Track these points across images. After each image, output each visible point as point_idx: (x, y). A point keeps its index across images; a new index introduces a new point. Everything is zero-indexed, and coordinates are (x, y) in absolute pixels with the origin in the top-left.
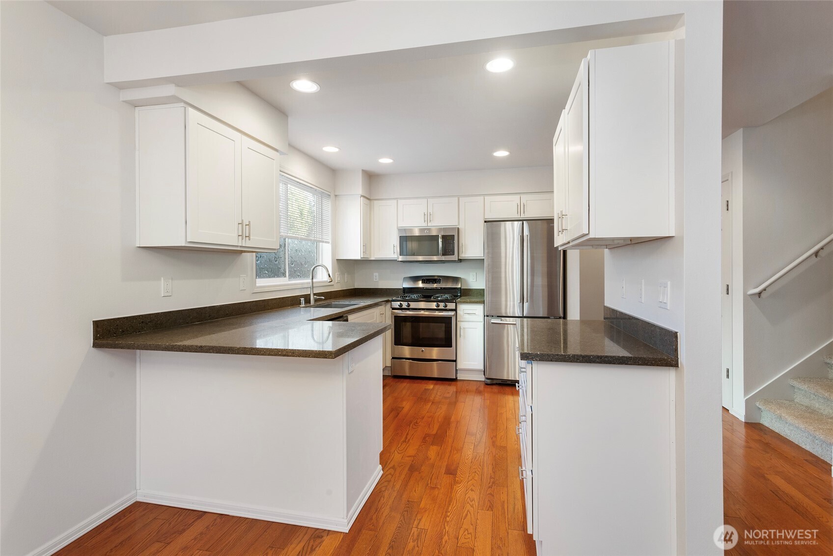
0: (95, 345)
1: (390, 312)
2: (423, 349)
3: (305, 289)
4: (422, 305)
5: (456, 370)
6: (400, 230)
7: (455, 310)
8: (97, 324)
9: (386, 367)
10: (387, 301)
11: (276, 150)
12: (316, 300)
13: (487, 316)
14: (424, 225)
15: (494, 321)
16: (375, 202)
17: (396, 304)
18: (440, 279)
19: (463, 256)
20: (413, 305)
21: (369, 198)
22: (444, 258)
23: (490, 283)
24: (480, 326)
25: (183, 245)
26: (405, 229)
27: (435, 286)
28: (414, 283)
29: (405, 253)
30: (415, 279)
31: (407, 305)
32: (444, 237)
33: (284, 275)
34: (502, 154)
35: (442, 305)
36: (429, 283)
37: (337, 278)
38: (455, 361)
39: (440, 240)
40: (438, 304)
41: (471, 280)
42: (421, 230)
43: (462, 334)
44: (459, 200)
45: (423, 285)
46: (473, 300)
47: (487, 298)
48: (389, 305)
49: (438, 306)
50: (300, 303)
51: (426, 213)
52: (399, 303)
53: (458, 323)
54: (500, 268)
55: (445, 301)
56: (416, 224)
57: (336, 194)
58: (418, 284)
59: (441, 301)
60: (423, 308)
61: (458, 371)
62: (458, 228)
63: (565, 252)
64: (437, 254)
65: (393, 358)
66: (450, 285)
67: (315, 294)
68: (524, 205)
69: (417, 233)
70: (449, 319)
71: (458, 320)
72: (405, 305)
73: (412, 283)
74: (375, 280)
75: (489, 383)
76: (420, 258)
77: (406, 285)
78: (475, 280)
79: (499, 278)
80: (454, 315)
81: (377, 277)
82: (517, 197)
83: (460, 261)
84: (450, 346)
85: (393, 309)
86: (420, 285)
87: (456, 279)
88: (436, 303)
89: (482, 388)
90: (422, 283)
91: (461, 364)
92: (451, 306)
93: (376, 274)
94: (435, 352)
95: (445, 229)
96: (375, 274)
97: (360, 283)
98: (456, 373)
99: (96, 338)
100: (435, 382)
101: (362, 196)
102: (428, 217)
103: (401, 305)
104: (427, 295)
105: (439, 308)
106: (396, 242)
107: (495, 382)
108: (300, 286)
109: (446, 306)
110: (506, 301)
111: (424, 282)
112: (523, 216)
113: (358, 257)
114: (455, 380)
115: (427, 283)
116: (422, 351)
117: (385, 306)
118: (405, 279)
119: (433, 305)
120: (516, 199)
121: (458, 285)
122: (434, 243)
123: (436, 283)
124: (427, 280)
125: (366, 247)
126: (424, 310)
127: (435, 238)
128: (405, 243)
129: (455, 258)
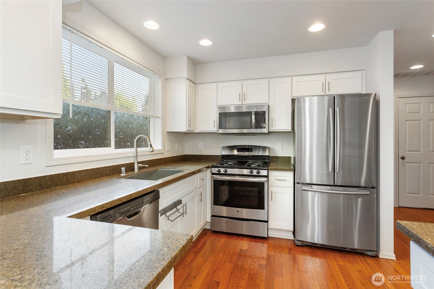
1: (211, 176)
2: (238, 209)
4: (236, 171)
5: (268, 229)
6: (220, 108)
7: (267, 176)
9: (207, 222)
10: (208, 167)
12: (140, 168)
13: (298, 183)
14: (239, 103)
15: (304, 188)
16: (200, 85)
17: (215, 170)
18: (252, 148)
19: (272, 129)
20: (230, 171)
21: (193, 82)
22: (255, 131)
26: (224, 107)
27: (246, 154)
28: (230, 151)
29: (223, 126)
30: (232, 148)
31: (224, 170)
32: (257, 113)
33: (108, 145)
35: (255, 172)
36: (243, 151)
37: (168, 147)
38: (267, 222)
39: (253, 116)
40: (251, 171)
41: (278, 150)
42: (238, 107)
43: (273, 197)
44: (269, 81)
45: (237, 153)
46: (284, 168)
48: (209, 170)
50: (121, 172)
51: (241, 94)
52: (217, 169)
53: (270, 188)
55: (258, 168)
56: (233, 102)
57: (167, 77)
58: (234, 152)
59: (254, 168)
62: (268, 105)
64: (251, 128)
65: (212, 216)
66: (261, 153)
67: (139, 163)
68: (329, 84)
69: (233, 110)
70: (261, 186)
71: (270, 184)
72: (222, 170)
74: (200, 149)
75: (299, 245)
76: (235, 131)
77: (225, 153)
78: (281, 149)
80: (266, 181)
81: (202, 146)
82: (323, 76)
83: (270, 133)
84: (263, 208)
85: (213, 174)
86: (235, 152)
87: (264, 148)
88: (250, 170)
90: (237, 151)
91: (272, 224)
92: (264, 173)
93: (201, 144)
94: (245, 213)
95: (257, 106)
97: (189, 150)
98: (268, 232)
100: (249, 239)
101: (187, 79)
102: (242, 96)
103: (219, 171)
104: (241, 163)
105: (253, 174)
106: (215, 117)
107: (305, 244)
108: (124, 156)
109: (259, 172)
111: (238, 150)
113: (183, 129)
114: (267, 238)
115: (241, 151)
116: (238, 211)
117: (206, 171)
118: (224, 148)
119: (248, 172)
120: (321, 78)
121: (267, 154)
122: (248, 118)
123: (248, 151)
124: (241, 149)
125: (190, 121)
126: (239, 175)
127: (249, 114)
128: (223, 119)
129: (265, 131)
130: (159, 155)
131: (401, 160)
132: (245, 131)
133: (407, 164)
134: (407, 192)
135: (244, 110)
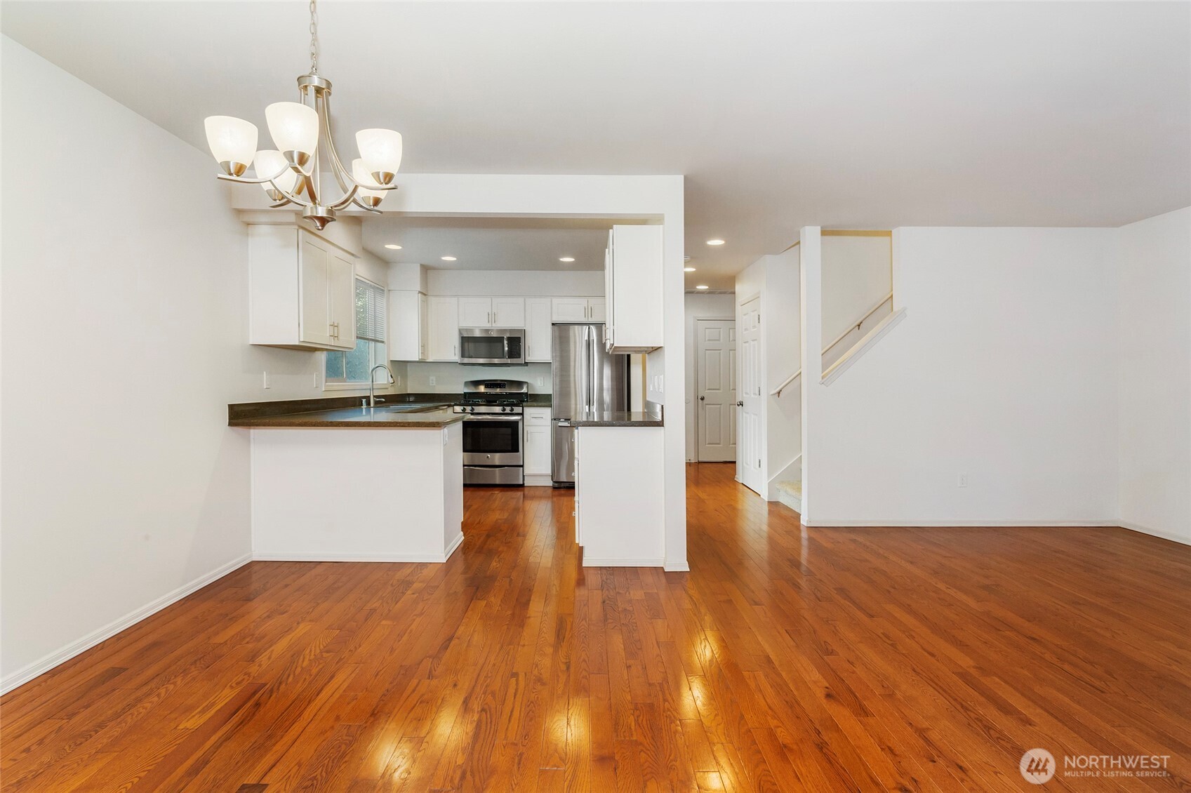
0: (230, 424)
2: (488, 455)
3: (364, 391)
4: (483, 409)
5: (524, 476)
6: (461, 330)
7: (522, 414)
8: (231, 407)
10: (449, 406)
11: (353, 255)
12: (376, 403)
13: (555, 420)
14: (487, 325)
15: (560, 424)
16: (432, 298)
17: (459, 409)
18: (504, 384)
19: (528, 359)
20: (477, 410)
21: (425, 294)
22: (509, 361)
23: (558, 387)
24: (549, 429)
25: (297, 344)
26: (466, 330)
27: (498, 390)
28: (476, 388)
29: (467, 354)
30: (476, 383)
31: (471, 409)
32: (510, 339)
33: (342, 375)
34: (568, 259)
35: (508, 409)
36: (492, 388)
38: (522, 466)
39: (506, 342)
40: (504, 408)
41: (538, 385)
42: (485, 330)
43: (529, 439)
44: (525, 300)
45: (485, 390)
46: (540, 404)
47: (555, 401)
48: (451, 409)
49: (504, 410)
50: (362, 404)
51: (490, 313)
52: (462, 408)
53: (525, 427)
54: (569, 371)
55: (512, 405)
56: (478, 324)
57: (389, 288)
58: (480, 389)
59: (507, 405)
60: (487, 412)
61: (526, 478)
62: (525, 330)
63: (629, 356)
64: (503, 357)
66: (515, 390)
67: (374, 396)
68: (591, 309)
69: (477, 334)
70: (516, 423)
71: (525, 424)
72: (468, 409)
73: (473, 388)
74: (431, 385)
75: (555, 487)
76: (481, 361)
77: (468, 390)
78: (541, 384)
79: (569, 382)
80: (520, 420)
81: (434, 382)
82: (585, 300)
83: (526, 364)
84: (518, 451)
86: (482, 389)
87: (519, 384)
88: (501, 407)
89: (550, 491)
90: (484, 387)
91: (529, 469)
92: (518, 410)
93: (433, 378)
94: (497, 458)
95: (511, 331)
96: (431, 378)
97: (413, 388)
98: (524, 480)
99: (231, 418)
101: (420, 292)
102: (492, 316)
103: (464, 410)
104: (490, 400)
105: (505, 412)
106: (456, 342)
107: (562, 485)
109: (512, 410)
110: (576, 404)
111: (486, 387)
112: (591, 320)
113: (415, 357)
114: (522, 486)
115: (489, 388)
116: (487, 457)
118: (467, 384)
119: (498, 409)
120: (583, 302)
121: (524, 390)
122: (499, 345)
123: (500, 387)
124: (490, 384)
125: (424, 347)
126: (488, 414)
127: (500, 340)
128: (466, 344)
129: (521, 361)
130: (384, 390)
131: (699, 400)
132: (496, 361)
133: (707, 406)
134: (707, 443)
135: (494, 334)
